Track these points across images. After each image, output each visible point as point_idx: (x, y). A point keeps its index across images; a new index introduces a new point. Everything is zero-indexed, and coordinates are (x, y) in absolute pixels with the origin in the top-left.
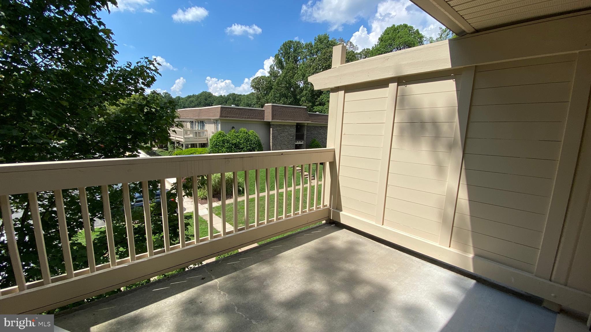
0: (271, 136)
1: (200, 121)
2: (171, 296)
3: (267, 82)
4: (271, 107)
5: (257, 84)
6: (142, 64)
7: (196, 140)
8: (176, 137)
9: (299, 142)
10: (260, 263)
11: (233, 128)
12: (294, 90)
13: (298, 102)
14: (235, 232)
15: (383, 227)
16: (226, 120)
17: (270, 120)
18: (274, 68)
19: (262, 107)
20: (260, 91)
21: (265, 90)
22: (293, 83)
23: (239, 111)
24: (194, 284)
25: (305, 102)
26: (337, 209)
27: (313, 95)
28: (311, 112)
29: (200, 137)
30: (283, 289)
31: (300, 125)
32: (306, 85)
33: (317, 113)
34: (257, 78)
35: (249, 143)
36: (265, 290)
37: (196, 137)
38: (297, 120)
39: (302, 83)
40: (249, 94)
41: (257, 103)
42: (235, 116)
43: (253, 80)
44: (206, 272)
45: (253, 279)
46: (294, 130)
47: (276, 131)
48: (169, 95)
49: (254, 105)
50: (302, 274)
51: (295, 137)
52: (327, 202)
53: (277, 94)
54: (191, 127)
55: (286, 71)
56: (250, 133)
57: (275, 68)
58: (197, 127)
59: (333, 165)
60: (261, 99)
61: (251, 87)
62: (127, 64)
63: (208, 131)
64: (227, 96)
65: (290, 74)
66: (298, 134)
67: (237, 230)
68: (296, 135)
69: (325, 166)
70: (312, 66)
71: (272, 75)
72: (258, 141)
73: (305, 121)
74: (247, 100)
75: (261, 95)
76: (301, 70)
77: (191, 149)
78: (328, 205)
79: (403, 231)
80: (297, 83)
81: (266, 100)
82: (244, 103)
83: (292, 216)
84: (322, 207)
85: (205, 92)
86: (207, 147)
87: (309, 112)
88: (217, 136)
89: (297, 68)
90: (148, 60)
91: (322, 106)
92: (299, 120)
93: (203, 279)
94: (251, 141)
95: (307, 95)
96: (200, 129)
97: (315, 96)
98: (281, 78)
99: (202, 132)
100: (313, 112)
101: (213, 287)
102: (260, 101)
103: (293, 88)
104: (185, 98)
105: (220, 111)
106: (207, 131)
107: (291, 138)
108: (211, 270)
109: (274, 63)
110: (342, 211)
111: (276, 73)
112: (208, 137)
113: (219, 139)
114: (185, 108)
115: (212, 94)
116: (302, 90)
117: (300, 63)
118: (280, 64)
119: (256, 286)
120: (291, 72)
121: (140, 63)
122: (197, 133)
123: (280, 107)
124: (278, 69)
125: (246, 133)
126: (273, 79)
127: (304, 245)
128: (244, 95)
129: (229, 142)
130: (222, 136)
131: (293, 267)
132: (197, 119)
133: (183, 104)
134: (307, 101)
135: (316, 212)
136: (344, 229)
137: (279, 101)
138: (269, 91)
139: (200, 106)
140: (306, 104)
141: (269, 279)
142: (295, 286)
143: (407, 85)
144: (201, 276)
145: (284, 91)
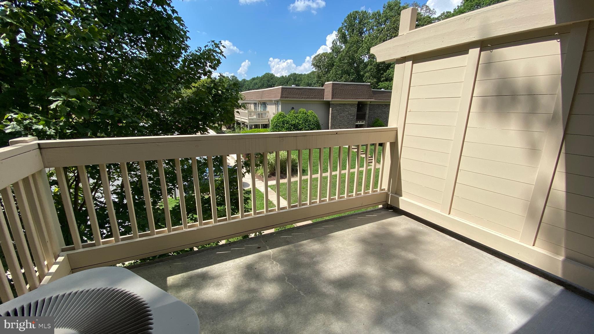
0: (330, 116)
1: (263, 103)
2: (231, 260)
3: (329, 59)
4: (331, 85)
5: (318, 62)
6: (209, 48)
7: (259, 121)
8: (241, 118)
9: (359, 122)
10: (312, 239)
11: (293, 108)
12: (358, 65)
13: (362, 79)
14: (289, 208)
15: (449, 216)
16: (286, 101)
17: (330, 99)
18: (336, 43)
19: (323, 86)
20: (321, 68)
21: (326, 68)
22: (357, 58)
23: (299, 91)
24: (251, 251)
25: (369, 78)
26: (396, 194)
27: (378, 70)
28: (375, 89)
29: (262, 119)
30: (332, 267)
31: (361, 104)
32: (371, 59)
33: (382, 89)
34: (319, 55)
35: (308, 124)
36: (314, 265)
37: (259, 118)
38: (359, 98)
39: (366, 57)
40: (310, 73)
41: (318, 83)
42: (295, 96)
43: (315, 58)
44: (262, 242)
45: (303, 254)
46: (354, 110)
47: (335, 111)
48: (236, 78)
49: (315, 84)
50: (352, 256)
51: (356, 117)
52: (385, 186)
53: (338, 71)
54: (255, 109)
55: (350, 45)
56: (308, 114)
57: (338, 43)
58: (260, 109)
59: (394, 146)
60: (322, 78)
61: (312, 65)
62: (198, 49)
63: (270, 112)
64: (289, 76)
65: (354, 48)
66: (359, 113)
67: (290, 206)
68: (357, 114)
69: (385, 146)
70: (379, 38)
71: (334, 51)
72: (317, 121)
73: (368, 99)
74: (308, 79)
75: (322, 73)
76: (366, 43)
77: (254, 129)
78: (386, 189)
79: (474, 223)
80: (361, 57)
81: (327, 78)
82: (304, 83)
83: (346, 197)
84: (378, 191)
85: (268, 74)
86: (268, 128)
87: (373, 89)
88: (278, 117)
89: (362, 41)
90: (214, 43)
91: (388, 82)
92: (361, 98)
93: (259, 248)
94: (310, 121)
95: (372, 70)
96: (262, 111)
97: (380, 71)
98: (344, 53)
99: (265, 113)
100: (378, 89)
101: (268, 257)
102: (320, 79)
103: (356, 63)
104: (250, 80)
105: (281, 92)
106: (268, 112)
107: (352, 117)
108: (266, 241)
109: (337, 38)
110: (402, 196)
111: (339, 49)
112: (270, 118)
113: (279, 120)
114: (249, 90)
115: (274, 75)
116: (366, 65)
117: (366, 35)
118: (343, 38)
119: (306, 261)
120: (355, 46)
121: (208, 46)
122: (260, 114)
123: (341, 85)
124: (340, 44)
125: (305, 113)
126: (335, 55)
127: (356, 227)
128: (305, 75)
129: (289, 123)
130: (282, 117)
131: (344, 248)
132: (259, 101)
133: (248, 86)
134: (371, 77)
135: (372, 195)
136: (403, 216)
137: (341, 79)
138: (331, 69)
139: (263, 88)
140: (370, 81)
141: (319, 255)
142: (345, 266)
143: (493, 50)
144: (257, 245)
145: (346, 67)
